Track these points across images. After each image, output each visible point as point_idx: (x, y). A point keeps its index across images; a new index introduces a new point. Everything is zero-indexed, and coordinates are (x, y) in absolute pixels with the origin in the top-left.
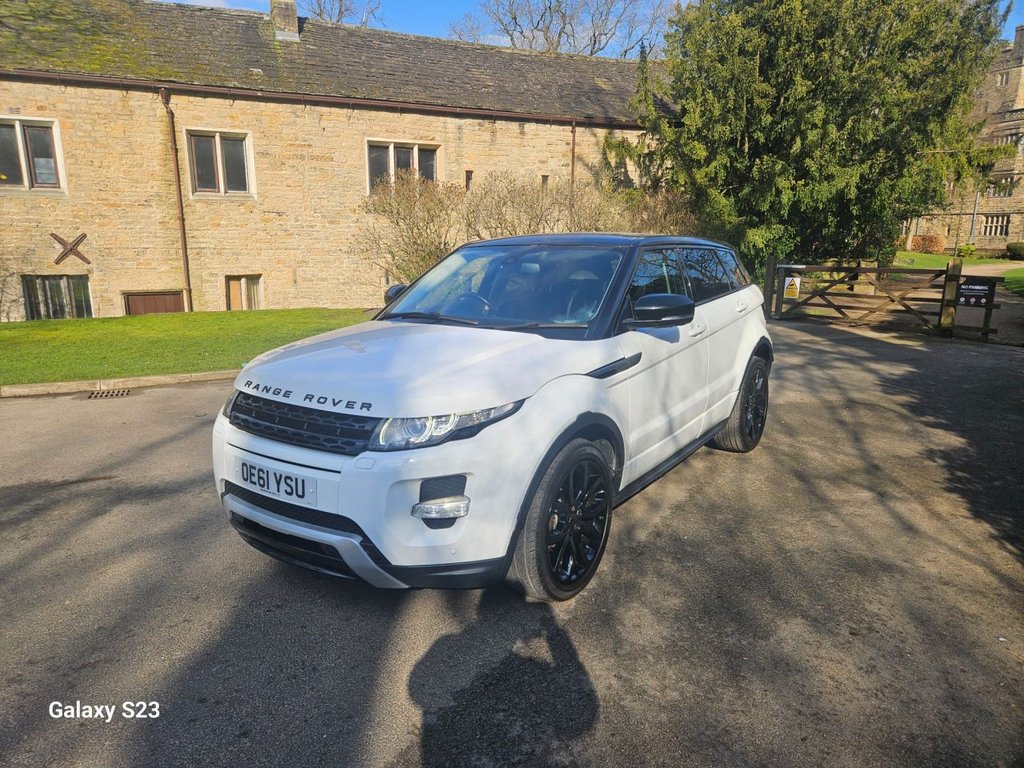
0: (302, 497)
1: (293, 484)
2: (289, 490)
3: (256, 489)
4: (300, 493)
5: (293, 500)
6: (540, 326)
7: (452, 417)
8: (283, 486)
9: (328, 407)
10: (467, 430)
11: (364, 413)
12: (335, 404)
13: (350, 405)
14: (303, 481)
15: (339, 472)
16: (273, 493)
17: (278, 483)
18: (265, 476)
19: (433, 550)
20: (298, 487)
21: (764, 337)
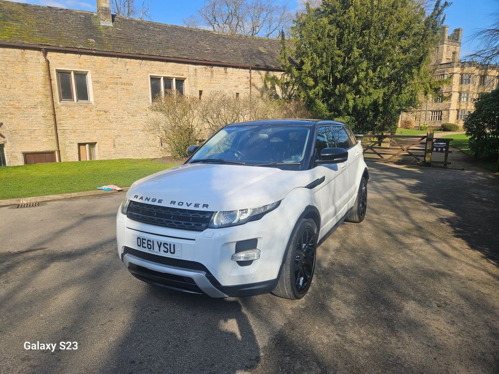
0: (174, 253)
1: (168, 247)
2: (166, 250)
3: (146, 251)
4: (172, 251)
5: (169, 255)
6: (277, 164)
7: (249, 210)
8: (162, 248)
9: (184, 207)
10: (256, 217)
11: (205, 209)
12: (188, 206)
13: (196, 205)
14: (174, 245)
15: (194, 240)
16: (156, 252)
17: (160, 247)
18: (151, 244)
19: (242, 277)
20: (171, 248)
21: (366, 168)
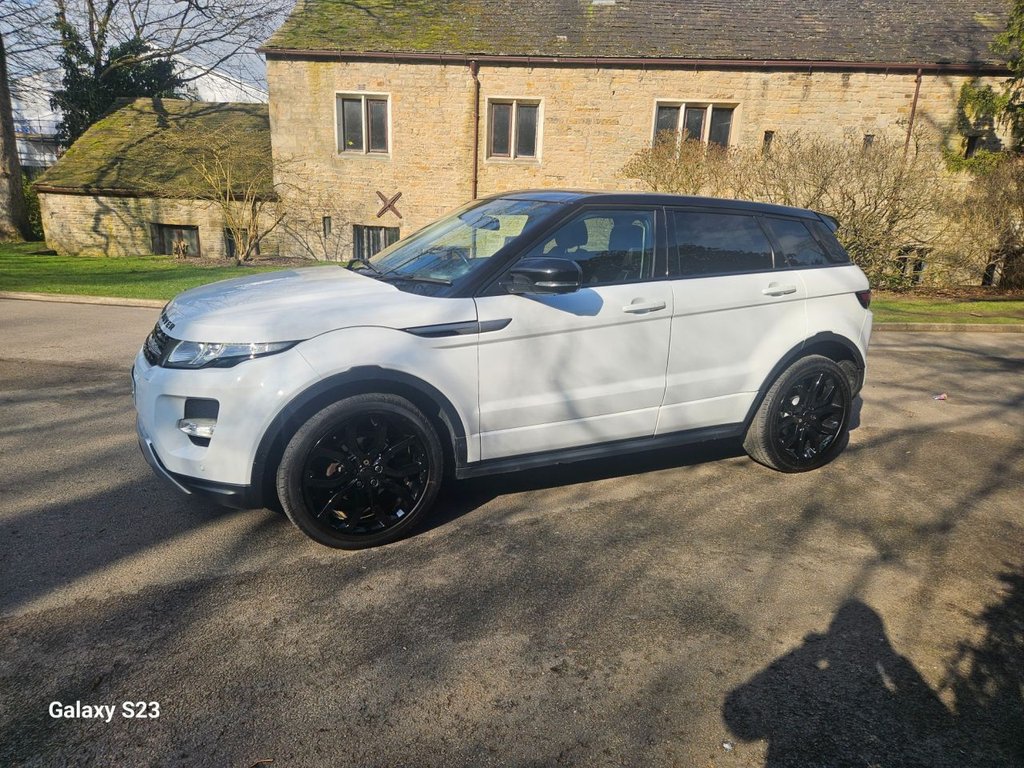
7: (221, 346)
9: (162, 325)
10: (229, 361)
12: (165, 323)
13: (168, 325)
19: (187, 462)
21: (830, 332)
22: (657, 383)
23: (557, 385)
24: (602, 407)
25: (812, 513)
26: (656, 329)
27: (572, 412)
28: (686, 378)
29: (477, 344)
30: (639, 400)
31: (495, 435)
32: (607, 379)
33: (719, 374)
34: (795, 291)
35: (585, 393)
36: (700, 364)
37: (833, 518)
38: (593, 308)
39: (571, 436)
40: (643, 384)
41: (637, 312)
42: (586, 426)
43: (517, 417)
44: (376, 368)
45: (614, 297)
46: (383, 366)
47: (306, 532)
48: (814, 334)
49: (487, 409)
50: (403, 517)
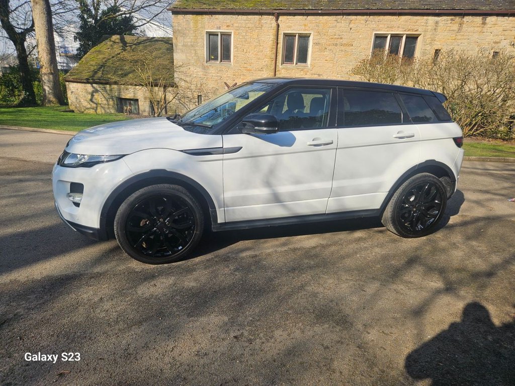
7: (86, 156)
21: (434, 160)
22: (327, 185)
23: (268, 184)
24: (294, 197)
25: (412, 261)
26: (327, 156)
27: (277, 199)
28: (345, 183)
29: (223, 160)
30: (315, 194)
31: (233, 209)
32: (297, 182)
33: (365, 182)
34: (413, 136)
35: (284, 189)
36: (352, 176)
37: (423, 265)
38: (290, 142)
39: (277, 212)
40: (318, 185)
41: (315, 145)
42: (284, 206)
43: (245, 200)
44: (164, 171)
45: (302, 137)
46: (168, 170)
47: (129, 254)
48: (424, 161)
49: (228, 195)
50: (181, 249)
